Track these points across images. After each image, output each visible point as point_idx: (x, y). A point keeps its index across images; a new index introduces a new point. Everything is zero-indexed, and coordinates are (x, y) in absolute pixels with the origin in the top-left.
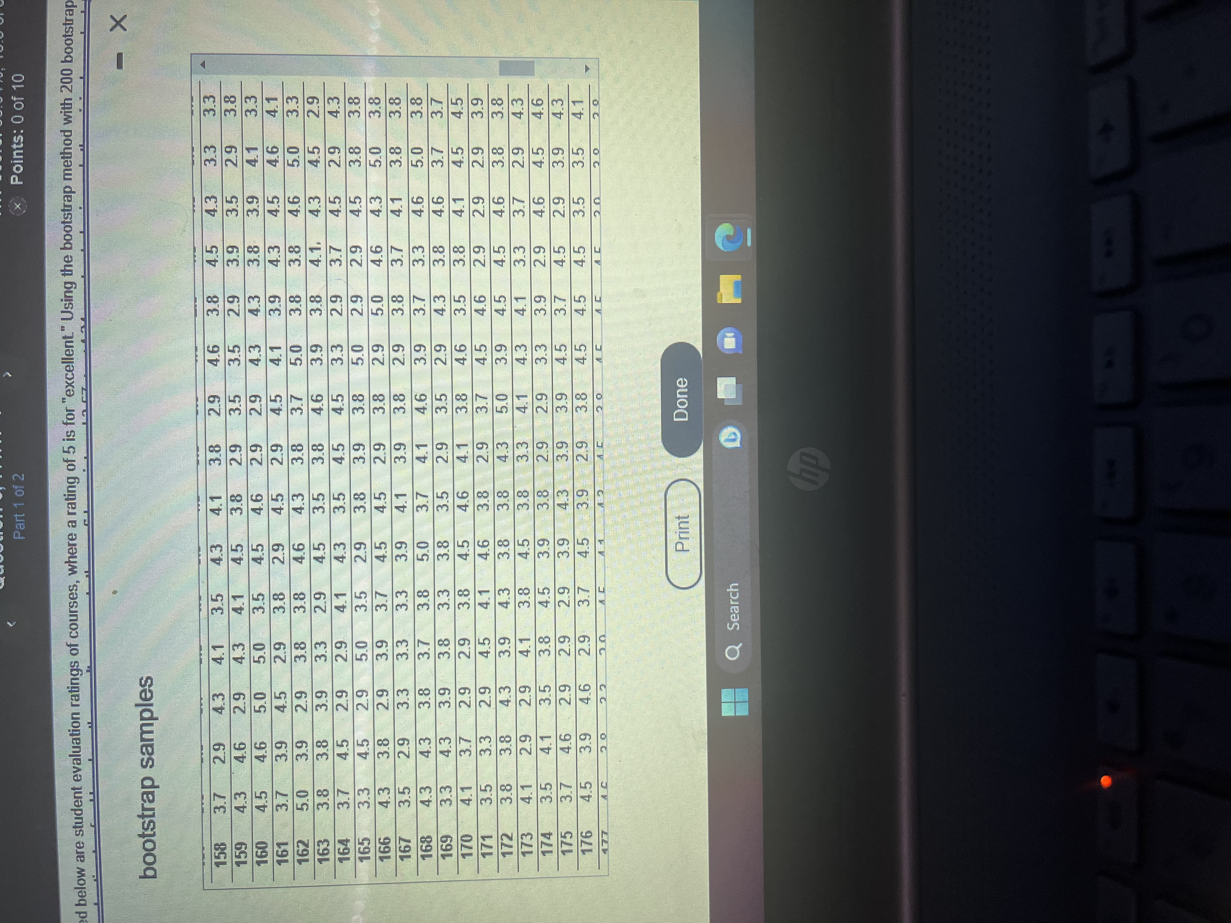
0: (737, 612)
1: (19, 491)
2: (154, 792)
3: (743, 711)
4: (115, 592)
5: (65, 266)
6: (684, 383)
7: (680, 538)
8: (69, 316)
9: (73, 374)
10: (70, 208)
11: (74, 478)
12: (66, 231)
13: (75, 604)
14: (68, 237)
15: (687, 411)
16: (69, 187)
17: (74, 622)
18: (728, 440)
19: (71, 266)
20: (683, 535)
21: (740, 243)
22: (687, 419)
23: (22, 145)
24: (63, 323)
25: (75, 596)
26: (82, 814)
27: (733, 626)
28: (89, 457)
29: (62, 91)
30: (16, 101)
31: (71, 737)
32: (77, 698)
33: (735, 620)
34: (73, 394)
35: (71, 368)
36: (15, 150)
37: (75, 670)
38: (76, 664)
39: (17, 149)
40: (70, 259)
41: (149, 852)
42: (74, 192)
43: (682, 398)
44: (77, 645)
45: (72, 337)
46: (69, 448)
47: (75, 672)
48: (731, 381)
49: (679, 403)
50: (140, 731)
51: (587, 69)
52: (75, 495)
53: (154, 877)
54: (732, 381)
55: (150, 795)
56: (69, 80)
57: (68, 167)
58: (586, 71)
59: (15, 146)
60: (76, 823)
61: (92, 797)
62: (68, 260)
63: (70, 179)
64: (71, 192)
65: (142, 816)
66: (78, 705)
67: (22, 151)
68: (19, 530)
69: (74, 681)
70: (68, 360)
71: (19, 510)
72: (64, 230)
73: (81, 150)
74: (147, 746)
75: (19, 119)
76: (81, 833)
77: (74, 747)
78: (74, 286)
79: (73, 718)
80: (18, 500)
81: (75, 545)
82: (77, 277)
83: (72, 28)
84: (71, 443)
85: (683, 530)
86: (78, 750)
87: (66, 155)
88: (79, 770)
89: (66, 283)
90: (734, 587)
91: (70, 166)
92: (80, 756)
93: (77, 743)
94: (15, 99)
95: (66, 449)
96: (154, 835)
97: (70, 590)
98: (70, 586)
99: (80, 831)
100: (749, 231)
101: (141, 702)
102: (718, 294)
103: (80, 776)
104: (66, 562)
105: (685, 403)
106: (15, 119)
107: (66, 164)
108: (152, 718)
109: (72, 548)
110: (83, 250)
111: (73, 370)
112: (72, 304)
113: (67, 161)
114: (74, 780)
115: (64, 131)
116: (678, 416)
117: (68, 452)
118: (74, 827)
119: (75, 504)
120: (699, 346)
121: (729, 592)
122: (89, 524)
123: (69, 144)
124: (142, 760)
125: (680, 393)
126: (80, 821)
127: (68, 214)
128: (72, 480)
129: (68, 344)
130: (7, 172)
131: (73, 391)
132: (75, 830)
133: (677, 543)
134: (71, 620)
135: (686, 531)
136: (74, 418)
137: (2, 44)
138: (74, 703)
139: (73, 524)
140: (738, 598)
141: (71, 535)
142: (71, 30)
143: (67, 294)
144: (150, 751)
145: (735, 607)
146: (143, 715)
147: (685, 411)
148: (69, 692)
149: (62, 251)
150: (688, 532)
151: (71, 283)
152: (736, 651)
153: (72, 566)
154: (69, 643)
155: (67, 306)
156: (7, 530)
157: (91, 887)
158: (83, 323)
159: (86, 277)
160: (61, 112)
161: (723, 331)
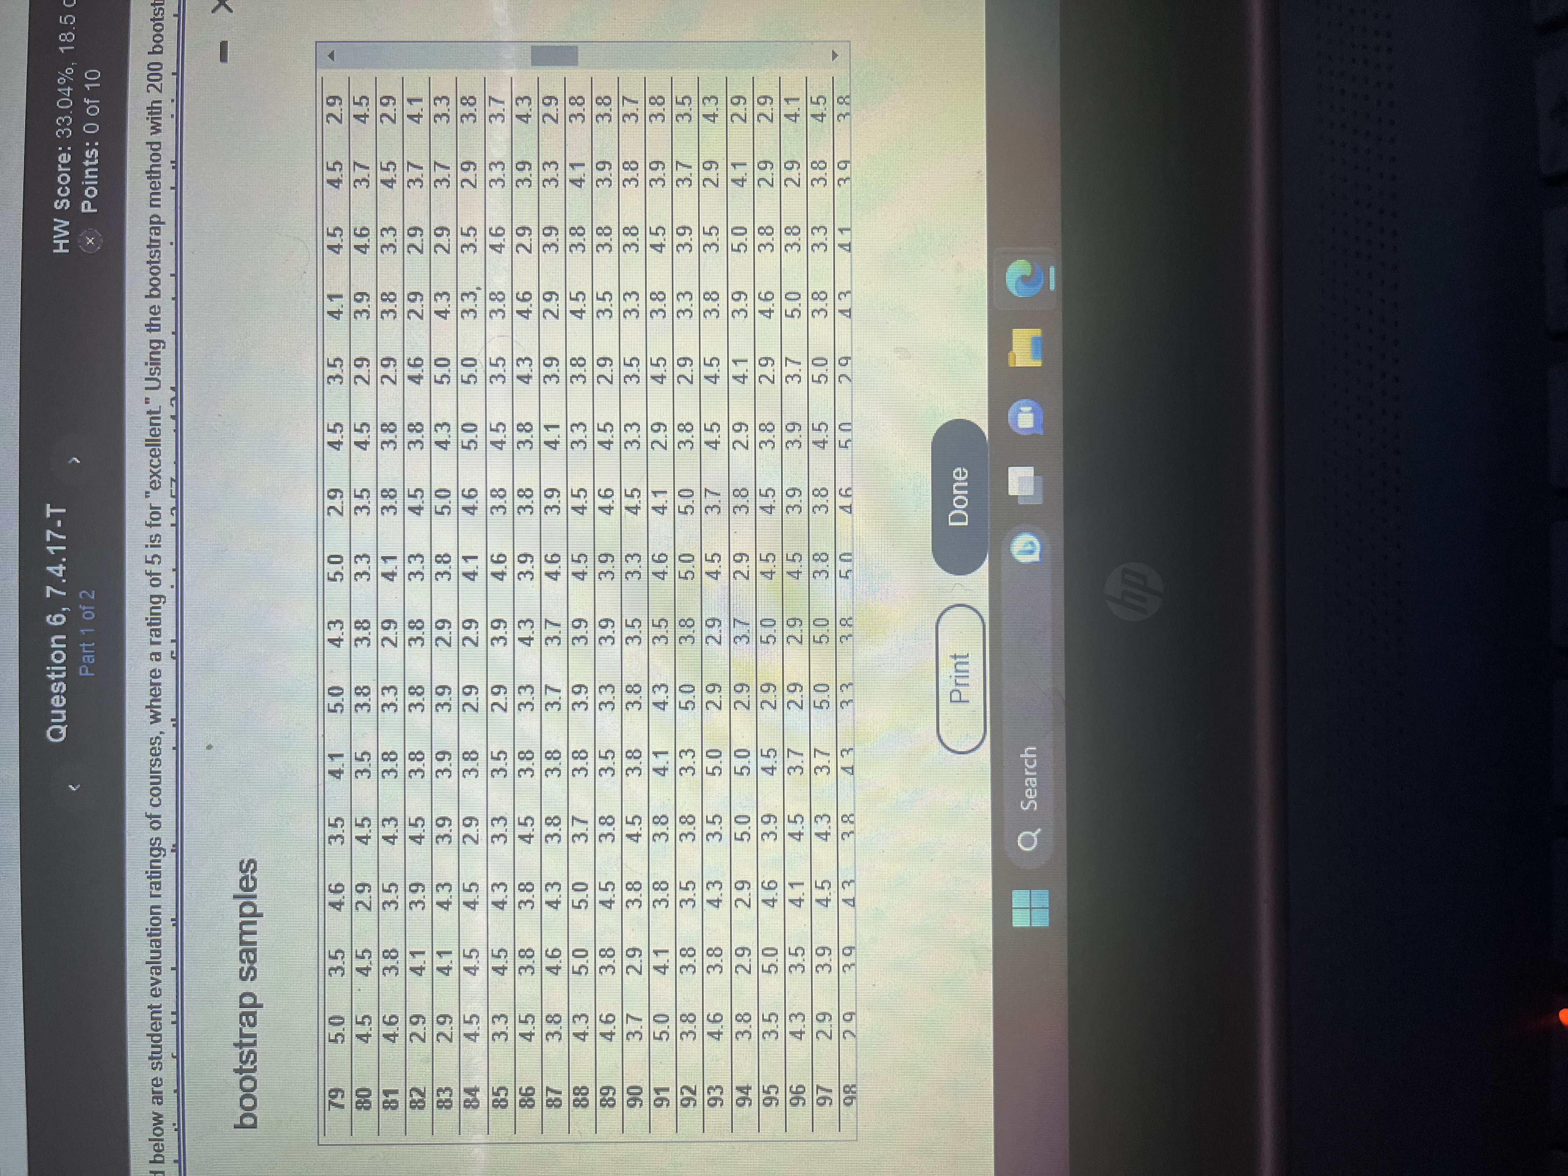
0: (1034, 786)
1: (88, 613)
2: (255, 1012)
3: (1042, 920)
4: (209, 747)
5: (152, 319)
6: (963, 474)
7: (957, 684)
8: (156, 384)
9: (159, 461)
10: (158, 244)
11: (160, 597)
12: (152, 273)
13: (158, 763)
14: (155, 282)
15: (967, 512)
16: (157, 216)
17: (155, 786)
18: (1021, 553)
19: (158, 319)
20: (959, 681)
21: (1040, 285)
22: (966, 524)
23: (96, 162)
24: (149, 394)
25: (158, 752)
26: (160, 1040)
27: (1029, 804)
28: (178, 570)
29: (148, 91)
30: (90, 104)
31: (149, 938)
32: (158, 886)
33: (1031, 797)
34: (160, 487)
35: (158, 453)
36: (87, 168)
37: (156, 849)
38: (158, 842)
39: (91, 166)
40: (157, 310)
41: (248, 1094)
42: (163, 223)
43: (960, 495)
44: (159, 816)
45: (159, 412)
46: (153, 557)
47: (156, 852)
48: (1028, 472)
49: (956, 502)
50: (239, 931)
51: (835, 55)
52: (159, 619)
53: (254, 1126)
55: (250, 1017)
56: (158, 77)
57: (155, 191)
58: (833, 59)
59: (87, 163)
60: (153, 1053)
61: (174, 1018)
62: (155, 312)
63: (159, 206)
64: (159, 222)
65: (240, 1045)
66: (159, 896)
67: (96, 170)
68: (87, 664)
69: (155, 864)
70: (153, 443)
71: (86, 639)
72: (150, 272)
73: (173, 167)
74: (248, 951)
75: (94, 128)
76: (159, 1066)
77: (152, 952)
78: (162, 345)
79: (152, 913)
80: (88, 625)
81: (159, 684)
82: (166, 335)
83: (163, 9)
84: (156, 551)
85: (961, 673)
86: (157, 955)
87: (153, 175)
88: (158, 982)
89: (151, 341)
90: (1030, 752)
91: (158, 189)
92: (160, 963)
93: (157, 947)
94: (88, 102)
95: (149, 559)
96: (255, 1070)
97: (151, 744)
98: (152, 739)
99: (158, 1063)
100: (1052, 270)
101: (241, 892)
102: (1010, 354)
103: (160, 990)
104: (147, 707)
105: (965, 502)
106: (87, 128)
107: (153, 186)
108: (254, 915)
109: (155, 689)
110: (175, 299)
111: (160, 455)
112: (160, 369)
113: (154, 182)
114: (152, 995)
115: (151, 143)
116: (954, 519)
117: (152, 562)
118: (150, 1058)
119: (159, 630)
120: (983, 425)
121: (1024, 758)
122: (178, 657)
123: (157, 161)
124: (242, 970)
125: (958, 488)
126: (158, 1050)
127: (156, 251)
128: (156, 600)
129: (154, 421)
130: (76, 197)
131: (159, 482)
132: (151, 1061)
133: (953, 691)
134: (152, 784)
135: (965, 674)
136: (160, 518)
137: (73, 31)
138: (154, 892)
139: (157, 656)
140: (1035, 768)
141: (154, 671)
142: (161, 12)
143: (154, 356)
144: (252, 958)
145: (1031, 779)
146: (244, 910)
147: (964, 513)
148: (148, 877)
149: (147, 299)
150: (968, 676)
151: (159, 341)
152: (1033, 839)
153: (154, 712)
154: (148, 814)
155: (152, 372)
156: (71, 664)
157: (170, 1138)
158: (173, 394)
159: (178, 333)
160: (148, 118)
161: (1017, 403)
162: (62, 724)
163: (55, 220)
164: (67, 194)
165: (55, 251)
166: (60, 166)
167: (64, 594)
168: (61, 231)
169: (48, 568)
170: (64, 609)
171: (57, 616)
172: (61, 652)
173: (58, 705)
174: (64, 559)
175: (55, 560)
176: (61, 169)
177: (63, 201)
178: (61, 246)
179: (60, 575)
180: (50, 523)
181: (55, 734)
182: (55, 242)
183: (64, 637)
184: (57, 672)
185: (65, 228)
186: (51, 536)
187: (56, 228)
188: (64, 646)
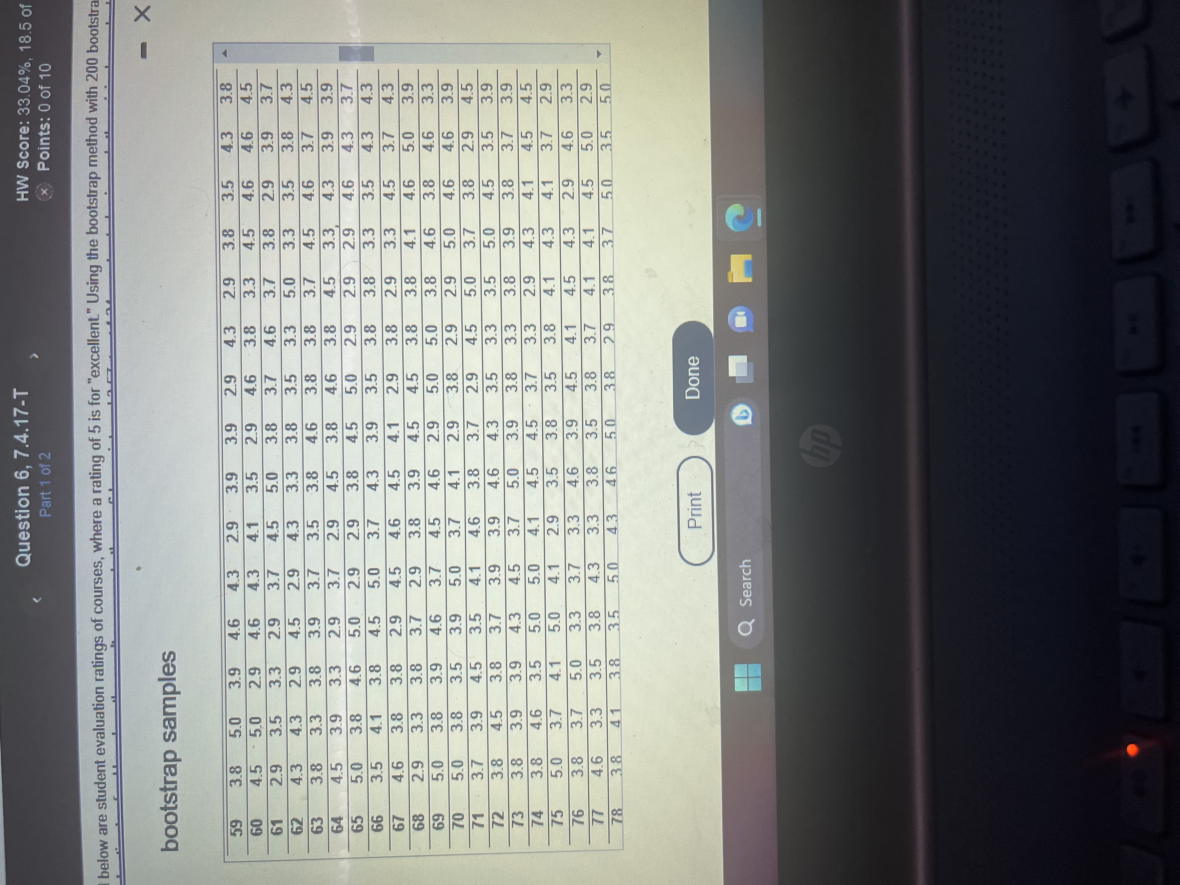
0: (749, 588)
1: (45, 469)
2: (176, 765)
3: (756, 686)
4: (139, 569)
5: (91, 250)
6: (696, 361)
7: (693, 515)
8: (95, 298)
9: (98, 355)
11: (100, 457)
12: (91, 216)
13: (100, 581)
14: (93, 222)
15: (699, 389)
16: (95, 173)
17: (98, 598)
18: (738, 418)
19: (97, 250)
20: (694, 512)
21: (751, 223)
22: (698, 397)
23: (48, 133)
24: (90, 306)
25: (100, 572)
26: (105, 787)
27: (746, 602)
28: (114, 437)
29: (87, 80)
30: (43, 90)
31: (96, 712)
32: (101, 672)
33: (747, 596)
34: (99, 375)
35: (97, 350)
36: (41, 137)
37: (99, 645)
38: (101, 639)
39: (44, 136)
40: (95, 243)
41: (171, 825)
42: (99, 178)
43: (693, 376)
44: (101, 621)
45: (97, 320)
46: (95, 427)
47: (99, 647)
49: (691, 381)
50: (163, 705)
51: (599, 54)
52: (100, 473)
53: (176, 849)
54: (743, 359)
55: (172, 769)
56: (94, 69)
57: (93, 154)
58: (597, 57)
59: (41, 134)
60: (99, 796)
61: (115, 770)
62: (94, 244)
63: (96, 165)
64: (96, 178)
65: (165, 789)
66: (102, 680)
67: (49, 139)
68: (46, 508)
69: (98, 656)
70: (93, 342)
71: (45, 489)
73: (106, 137)
74: (170, 720)
75: (47, 107)
76: (104, 806)
77: (97, 721)
78: (99, 269)
79: (97, 693)
80: (45, 478)
81: (100, 522)
82: (102, 260)
83: (98, 19)
84: (96, 423)
85: (695, 507)
86: (102, 723)
87: (91, 142)
88: (103, 744)
89: (91, 267)
90: (746, 564)
91: (95, 153)
92: (103, 729)
93: (101, 717)
94: (42, 88)
95: (91, 429)
96: (176, 807)
97: (95, 567)
98: (95, 563)
99: (103, 804)
100: (759, 212)
101: (164, 676)
102: (729, 273)
103: (104, 749)
104: (91, 539)
105: (697, 381)
106: (42, 108)
107: (91, 150)
108: (174, 692)
109: (97, 526)
110: (109, 235)
111: (99, 351)
112: (98, 287)
113: (92, 148)
114: (98, 753)
115: (90, 119)
116: (689, 394)
117: (94, 431)
118: (97, 800)
119: (100, 482)
120: (710, 325)
121: (742, 569)
122: (114, 502)
123: (95, 132)
124: (165, 734)
125: (692, 371)
126: (104, 794)
127: (94, 199)
128: (97, 459)
129: (94, 326)
130: (34, 159)
131: (98, 371)
132: (98, 803)
133: (690, 520)
134: (95, 596)
135: (698, 507)
136: (99, 398)
137: (30, 35)
138: (98, 677)
139: (98, 501)
140: (750, 575)
141: (96, 512)
142: (96, 21)
143: (93, 278)
144: (173, 725)
145: (747, 583)
146: (166, 689)
147: (697, 390)
148: (94, 666)
149: (88, 235)
150: (701, 509)
151: (97, 267)
152: (749, 627)
153: (97, 543)
154: (93, 619)
155: (92, 289)
156: (34, 508)
157: (113, 860)
158: (108, 306)
159: (111, 260)
160: (87, 100)
161: (734, 309)
162: (28, 553)
163: (18, 176)
164: (26, 157)
165: (18, 200)
166: (21, 136)
167: (28, 455)
168: (22, 184)
169: (15, 436)
170: (28, 467)
171: (23, 472)
172: (26, 499)
173: (24, 539)
174: (27, 430)
175: (20, 430)
176: (21, 138)
177: (24, 162)
178: (23, 196)
179: (24, 441)
180: (17, 403)
181: (22, 560)
182: (18, 193)
183: (28, 488)
184: (23, 514)
185: (25, 183)
186: (17, 412)
187: (19, 183)
188: (28, 494)
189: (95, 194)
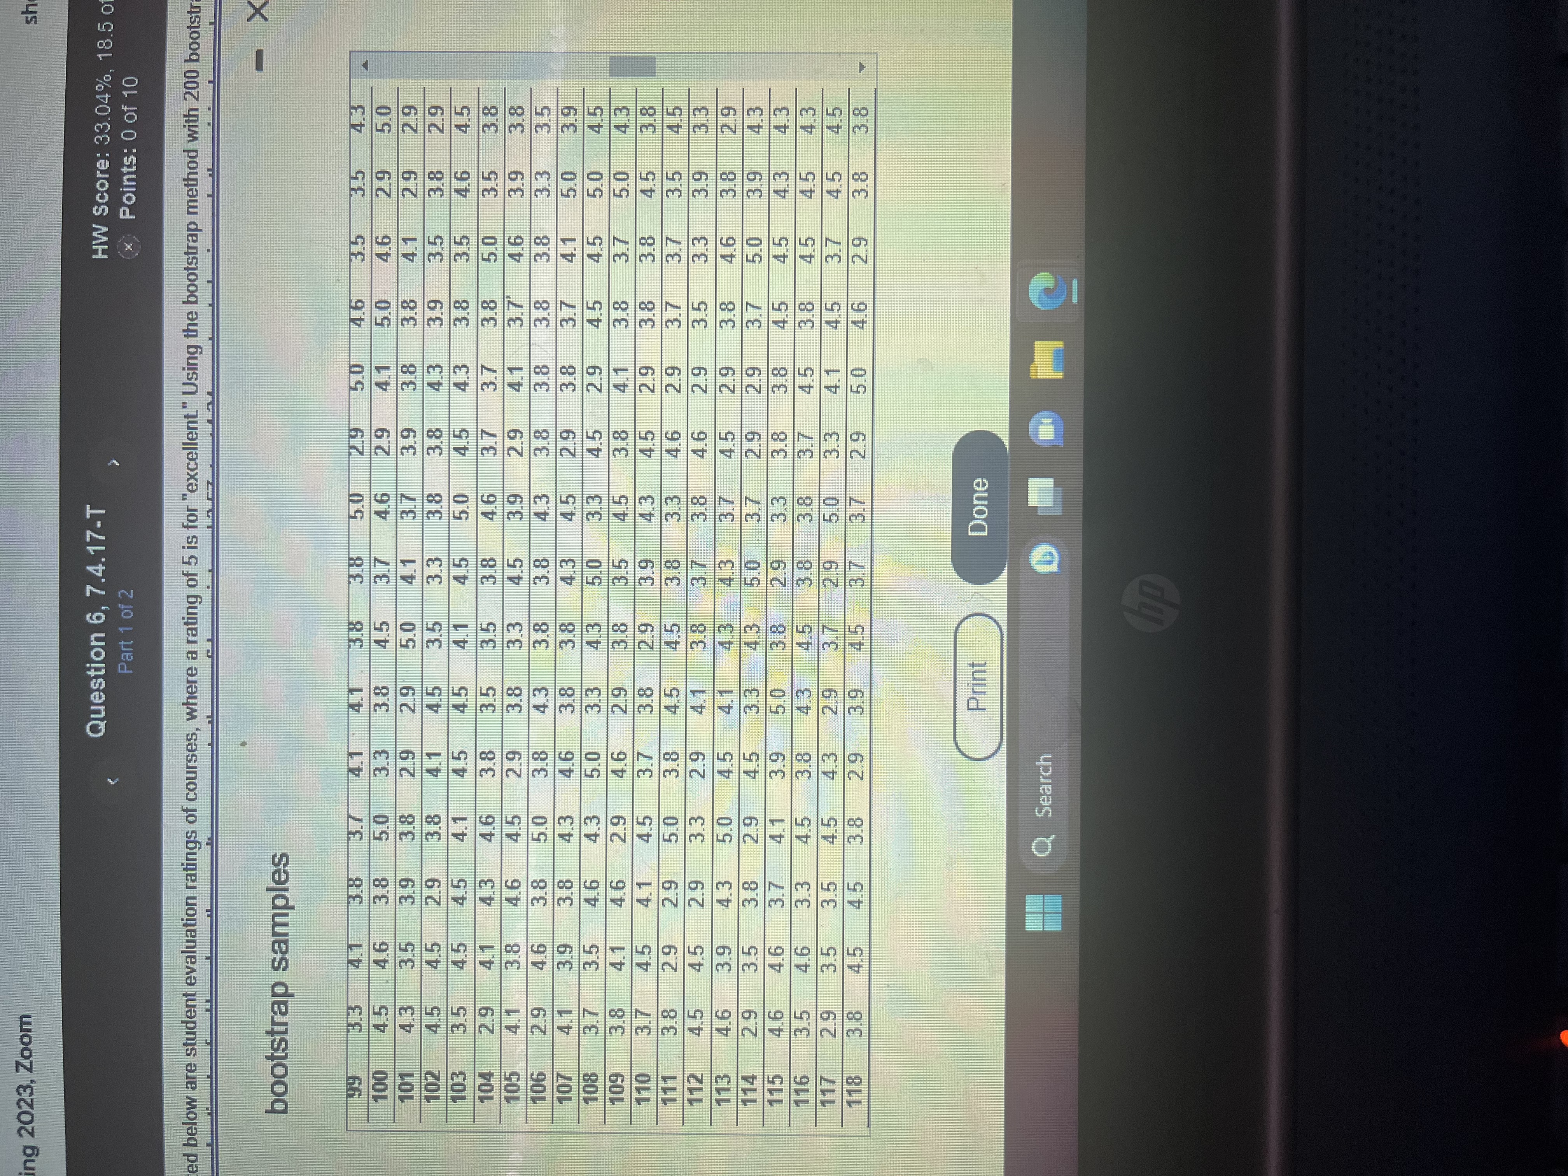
0: (1049, 793)
1: (126, 612)
2: (287, 1002)
3: (1054, 925)
4: (243, 744)
5: (189, 325)
6: (984, 484)
7: (974, 692)
8: (193, 389)
9: (196, 464)
11: (196, 597)
12: (190, 280)
13: (194, 758)
14: (192, 288)
15: (987, 523)
16: (194, 223)
17: (191, 781)
18: (1040, 563)
19: (196, 325)
20: (977, 689)
21: (1064, 297)
22: (986, 534)
23: (134, 169)
24: (186, 398)
25: (194, 747)
26: (195, 1027)
27: (1043, 812)
28: (214, 571)
29: (185, 99)
30: (128, 111)
31: (185, 929)
32: (193, 878)
33: (1046, 804)
34: (196, 489)
35: (195, 456)
36: (125, 174)
37: (191, 842)
38: (194, 835)
39: (129, 173)
40: (195, 316)
41: (279, 1080)
42: (200, 230)
43: (980, 505)
44: (195, 810)
45: (196, 417)
46: (190, 558)
47: (191, 845)
50: (271, 923)
51: (862, 67)
52: (196, 618)
53: (285, 1111)
54: (1049, 482)
55: (282, 1006)
56: (195, 85)
57: (192, 198)
58: (860, 71)
59: (125, 170)
60: (187, 1039)
61: (208, 1006)
62: (192, 318)
63: (196, 213)
64: (196, 230)
65: (272, 1033)
66: (195, 887)
67: (134, 176)
68: (126, 662)
69: (190, 857)
70: (190, 446)
71: (125, 637)
72: (188, 279)
73: (210, 175)
74: (280, 942)
75: (131, 135)
76: (193, 1052)
77: (187, 941)
78: (199, 350)
79: (187, 904)
80: (127, 623)
81: (195, 682)
82: (203, 339)
83: (200, 18)
84: (192, 552)
85: (978, 681)
86: (192, 944)
87: (190, 182)
88: (193, 970)
89: (189, 347)
90: (1045, 760)
91: (195, 196)
92: (195, 952)
93: (191, 936)
94: (126, 109)
95: (186, 560)
96: (285, 1057)
97: (188, 740)
98: (188, 735)
99: (192, 1049)
100: (1075, 283)
101: (274, 885)
102: (1032, 367)
103: (195, 978)
104: (183, 704)
105: (985, 512)
106: (126, 135)
107: (190, 193)
108: (286, 907)
109: (191, 686)
110: (212, 305)
111: (197, 458)
112: (197, 374)
113: (192, 190)
114: (186, 983)
115: (188, 151)
116: (974, 528)
117: (189, 563)
118: (184, 1045)
119: (196, 629)
120: (1004, 436)
121: (1039, 767)
122: (213, 656)
123: (194, 168)
124: (274, 960)
125: (978, 499)
126: (192, 1036)
127: (193, 258)
128: (193, 600)
129: (191, 425)
130: (115, 203)
131: (196, 485)
132: (186, 1048)
133: (970, 698)
134: (188, 778)
135: (982, 682)
136: (197, 520)
137: (111, 39)
138: (190, 884)
139: (193, 655)
140: (1051, 775)
141: (190, 669)
142: (197, 20)
143: (191, 361)
144: (284, 949)
145: (1046, 787)
146: (276, 902)
147: (983, 523)
148: (184, 869)
149: (185, 305)
150: (985, 685)
151: (196, 347)
152: (1047, 845)
153: (190, 708)
154: (185, 808)
155: (190, 377)
156: (111, 661)
157: (203, 1123)
158: (210, 399)
159: (214, 339)
160: (185, 126)
161: (1037, 416)
162: (102, 720)
163: (94, 226)
164: (105, 201)
165: (94, 257)
166: (98, 172)
167: (104, 593)
168: (100, 236)
169: (88, 568)
170: (103, 608)
171: (96, 614)
172: (101, 650)
173: (97, 701)
174: (103, 560)
175: (94, 560)
176: (99, 175)
177: (102, 207)
178: (100, 252)
179: (100, 574)
180: (90, 524)
181: (94, 729)
182: (94, 247)
183: (103, 635)
184: (97, 669)
185: (103, 234)
186: (91, 536)
187: (95, 234)
188: (103, 644)
189: (195, 251)
